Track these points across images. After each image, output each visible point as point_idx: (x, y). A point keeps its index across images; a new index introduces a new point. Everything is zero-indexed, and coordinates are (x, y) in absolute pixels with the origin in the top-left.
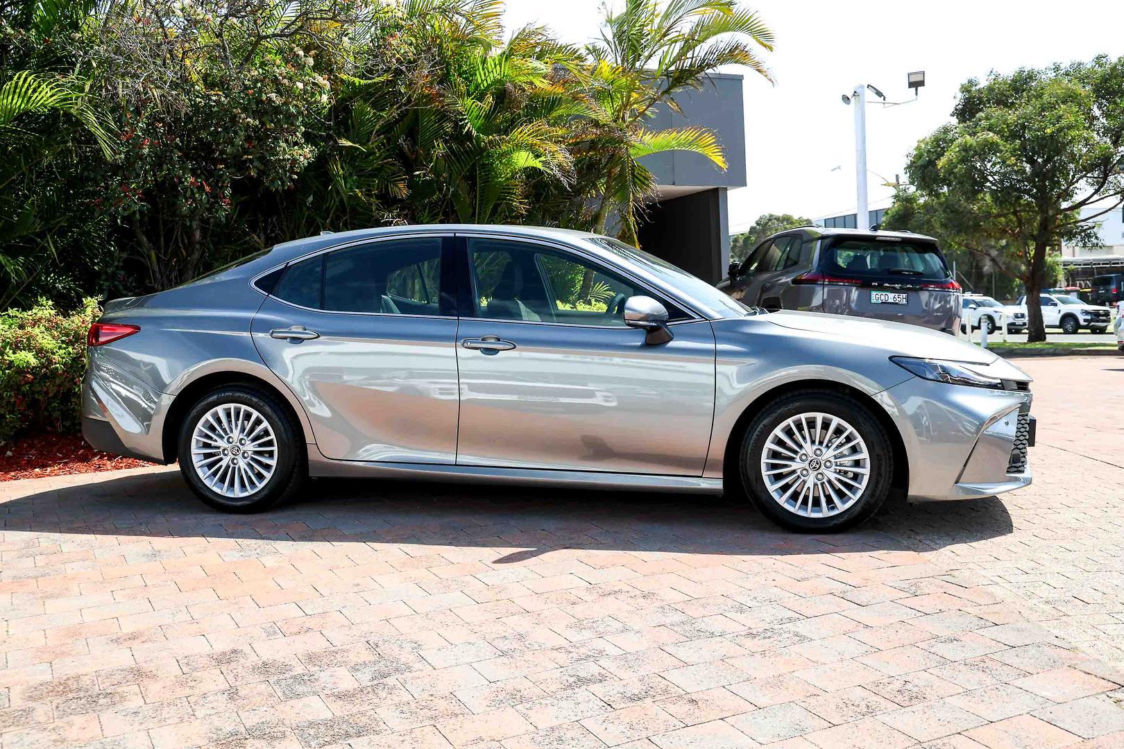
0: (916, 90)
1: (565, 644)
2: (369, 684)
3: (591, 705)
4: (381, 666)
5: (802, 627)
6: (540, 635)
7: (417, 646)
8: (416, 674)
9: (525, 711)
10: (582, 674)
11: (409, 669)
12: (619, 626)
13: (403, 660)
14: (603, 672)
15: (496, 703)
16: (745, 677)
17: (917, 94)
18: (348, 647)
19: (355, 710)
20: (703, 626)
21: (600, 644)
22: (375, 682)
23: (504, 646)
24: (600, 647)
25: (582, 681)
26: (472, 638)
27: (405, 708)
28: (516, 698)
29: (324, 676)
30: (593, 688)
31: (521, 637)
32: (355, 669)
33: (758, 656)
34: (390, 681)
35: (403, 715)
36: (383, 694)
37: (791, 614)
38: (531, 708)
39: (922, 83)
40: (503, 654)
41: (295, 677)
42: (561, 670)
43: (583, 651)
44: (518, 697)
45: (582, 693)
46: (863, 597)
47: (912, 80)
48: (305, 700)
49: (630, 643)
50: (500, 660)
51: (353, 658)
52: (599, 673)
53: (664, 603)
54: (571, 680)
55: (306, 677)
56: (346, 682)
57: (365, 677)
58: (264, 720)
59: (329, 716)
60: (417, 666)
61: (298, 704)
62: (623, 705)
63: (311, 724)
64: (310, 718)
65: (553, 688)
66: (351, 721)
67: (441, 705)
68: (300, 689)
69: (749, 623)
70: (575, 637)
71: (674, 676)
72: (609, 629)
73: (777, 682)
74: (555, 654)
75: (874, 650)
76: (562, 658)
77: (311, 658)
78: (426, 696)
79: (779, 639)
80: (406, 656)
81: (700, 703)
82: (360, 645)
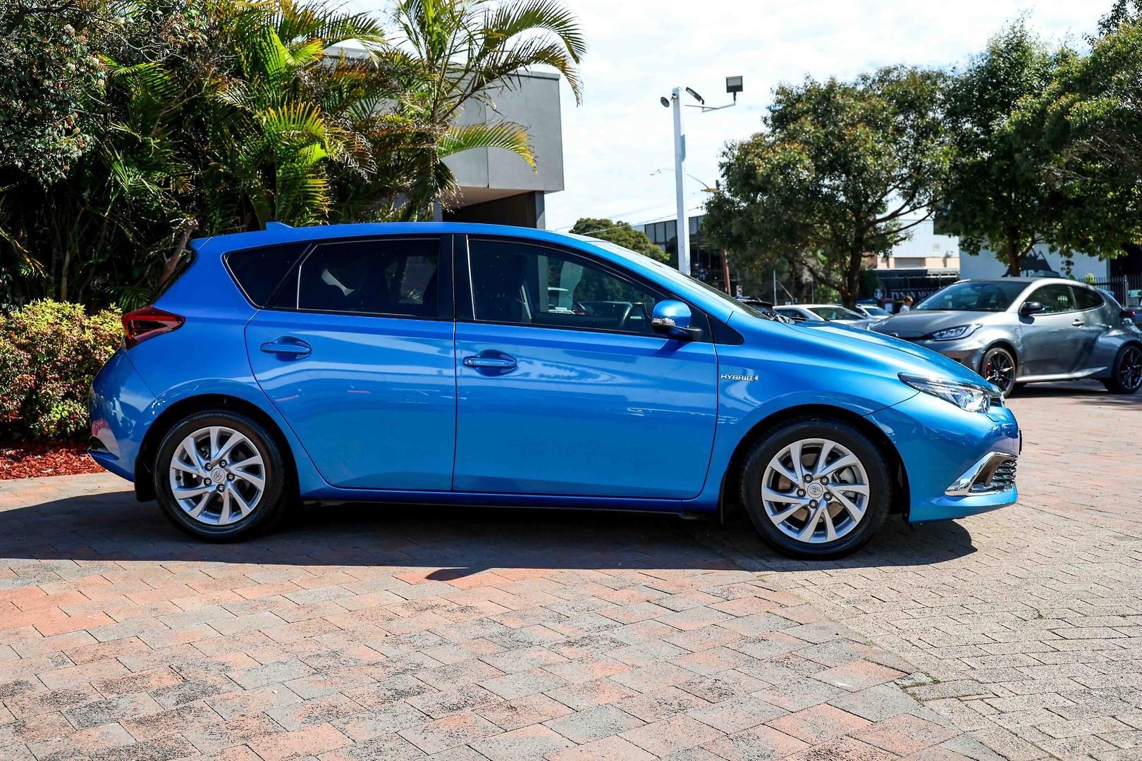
0: (735, 95)
1: (382, 658)
2: (174, 708)
3: (409, 717)
4: (186, 689)
5: (619, 634)
6: (357, 651)
7: (225, 667)
8: (225, 696)
9: (343, 726)
10: (400, 687)
11: (217, 690)
12: (437, 639)
13: (210, 682)
14: (421, 684)
15: (311, 719)
16: (563, 682)
17: (735, 99)
18: (149, 672)
19: (159, 735)
20: (521, 637)
21: (418, 658)
22: (181, 706)
23: (316, 663)
24: (419, 661)
25: (400, 694)
26: (284, 658)
27: (214, 730)
28: (332, 713)
29: (124, 703)
30: (412, 700)
31: (335, 654)
32: (157, 694)
33: (575, 663)
34: (197, 704)
35: (213, 737)
36: (190, 717)
37: (609, 622)
38: (348, 723)
39: (740, 88)
40: (317, 671)
41: (90, 706)
42: (379, 684)
43: (399, 665)
44: (334, 712)
45: (399, 706)
46: (678, 603)
47: (730, 85)
48: (104, 728)
49: (448, 656)
50: (312, 678)
51: (154, 684)
52: (418, 686)
53: (482, 616)
54: (389, 693)
55: (102, 705)
56: (149, 708)
57: (170, 702)
58: (58, 750)
59: (132, 742)
60: (226, 687)
61: (95, 733)
62: (441, 716)
63: (112, 752)
64: (111, 745)
65: (370, 702)
66: (156, 745)
67: (254, 724)
68: (96, 717)
69: (567, 632)
70: (392, 652)
71: (492, 685)
72: (428, 643)
73: (594, 687)
74: (371, 669)
75: (687, 652)
76: (378, 672)
77: (108, 686)
78: (236, 716)
79: (597, 646)
80: (212, 678)
81: (519, 709)
82: (161, 669)
